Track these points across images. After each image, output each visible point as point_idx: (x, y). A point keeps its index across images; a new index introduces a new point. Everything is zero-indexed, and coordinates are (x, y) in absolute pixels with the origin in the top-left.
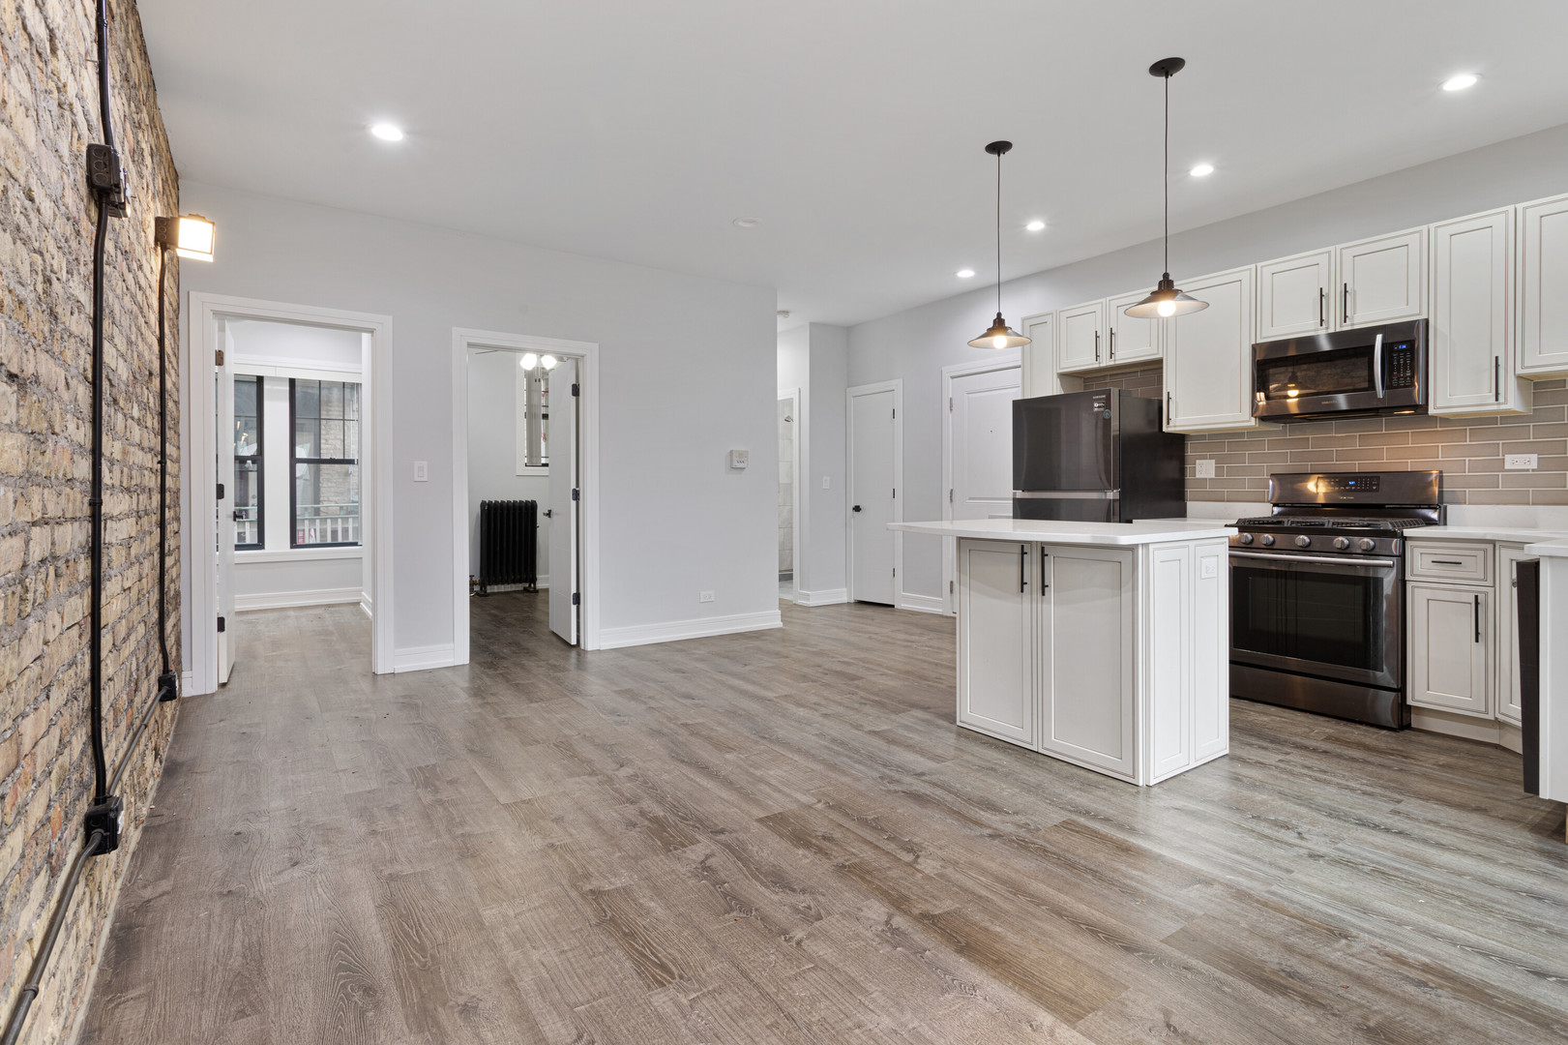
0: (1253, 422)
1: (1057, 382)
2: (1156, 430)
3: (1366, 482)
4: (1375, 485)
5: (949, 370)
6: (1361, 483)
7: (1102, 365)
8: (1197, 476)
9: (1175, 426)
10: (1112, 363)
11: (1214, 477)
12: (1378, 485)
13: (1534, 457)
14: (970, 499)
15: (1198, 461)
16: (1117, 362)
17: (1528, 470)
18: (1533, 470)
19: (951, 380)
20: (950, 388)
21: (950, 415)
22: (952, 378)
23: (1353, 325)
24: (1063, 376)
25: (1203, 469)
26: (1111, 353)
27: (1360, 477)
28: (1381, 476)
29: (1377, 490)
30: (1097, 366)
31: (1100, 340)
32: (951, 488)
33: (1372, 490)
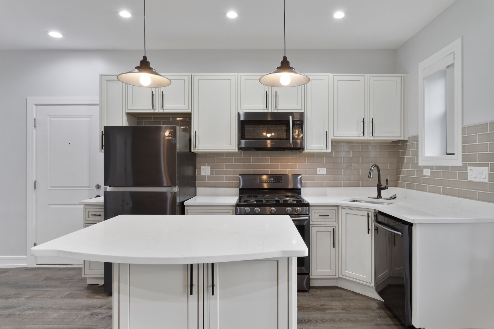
0: (237, 150)
1: (125, 118)
2: (188, 150)
3: (277, 179)
4: (280, 180)
5: (32, 100)
6: (275, 179)
7: (155, 111)
8: (201, 175)
9: (198, 149)
10: (162, 111)
11: (209, 175)
12: (281, 180)
13: (325, 169)
14: (52, 187)
15: (202, 167)
16: (165, 111)
17: (323, 174)
18: (325, 174)
19: (34, 107)
20: (33, 112)
21: (34, 130)
22: (36, 105)
23: (278, 110)
24: (130, 115)
25: (205, 171)
26: (162, 106)
27: (275, 177)
28: (282, 176)
29: (281, 182)
30: (152, 111)
31: (155, 96)
32: (34, 180)
33: (279, 182)
